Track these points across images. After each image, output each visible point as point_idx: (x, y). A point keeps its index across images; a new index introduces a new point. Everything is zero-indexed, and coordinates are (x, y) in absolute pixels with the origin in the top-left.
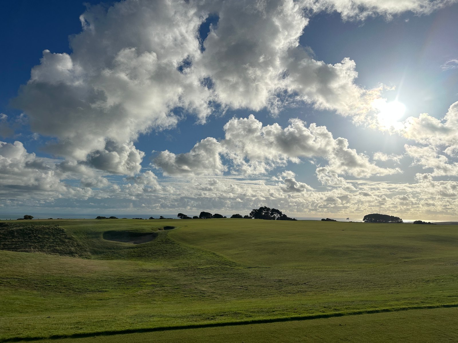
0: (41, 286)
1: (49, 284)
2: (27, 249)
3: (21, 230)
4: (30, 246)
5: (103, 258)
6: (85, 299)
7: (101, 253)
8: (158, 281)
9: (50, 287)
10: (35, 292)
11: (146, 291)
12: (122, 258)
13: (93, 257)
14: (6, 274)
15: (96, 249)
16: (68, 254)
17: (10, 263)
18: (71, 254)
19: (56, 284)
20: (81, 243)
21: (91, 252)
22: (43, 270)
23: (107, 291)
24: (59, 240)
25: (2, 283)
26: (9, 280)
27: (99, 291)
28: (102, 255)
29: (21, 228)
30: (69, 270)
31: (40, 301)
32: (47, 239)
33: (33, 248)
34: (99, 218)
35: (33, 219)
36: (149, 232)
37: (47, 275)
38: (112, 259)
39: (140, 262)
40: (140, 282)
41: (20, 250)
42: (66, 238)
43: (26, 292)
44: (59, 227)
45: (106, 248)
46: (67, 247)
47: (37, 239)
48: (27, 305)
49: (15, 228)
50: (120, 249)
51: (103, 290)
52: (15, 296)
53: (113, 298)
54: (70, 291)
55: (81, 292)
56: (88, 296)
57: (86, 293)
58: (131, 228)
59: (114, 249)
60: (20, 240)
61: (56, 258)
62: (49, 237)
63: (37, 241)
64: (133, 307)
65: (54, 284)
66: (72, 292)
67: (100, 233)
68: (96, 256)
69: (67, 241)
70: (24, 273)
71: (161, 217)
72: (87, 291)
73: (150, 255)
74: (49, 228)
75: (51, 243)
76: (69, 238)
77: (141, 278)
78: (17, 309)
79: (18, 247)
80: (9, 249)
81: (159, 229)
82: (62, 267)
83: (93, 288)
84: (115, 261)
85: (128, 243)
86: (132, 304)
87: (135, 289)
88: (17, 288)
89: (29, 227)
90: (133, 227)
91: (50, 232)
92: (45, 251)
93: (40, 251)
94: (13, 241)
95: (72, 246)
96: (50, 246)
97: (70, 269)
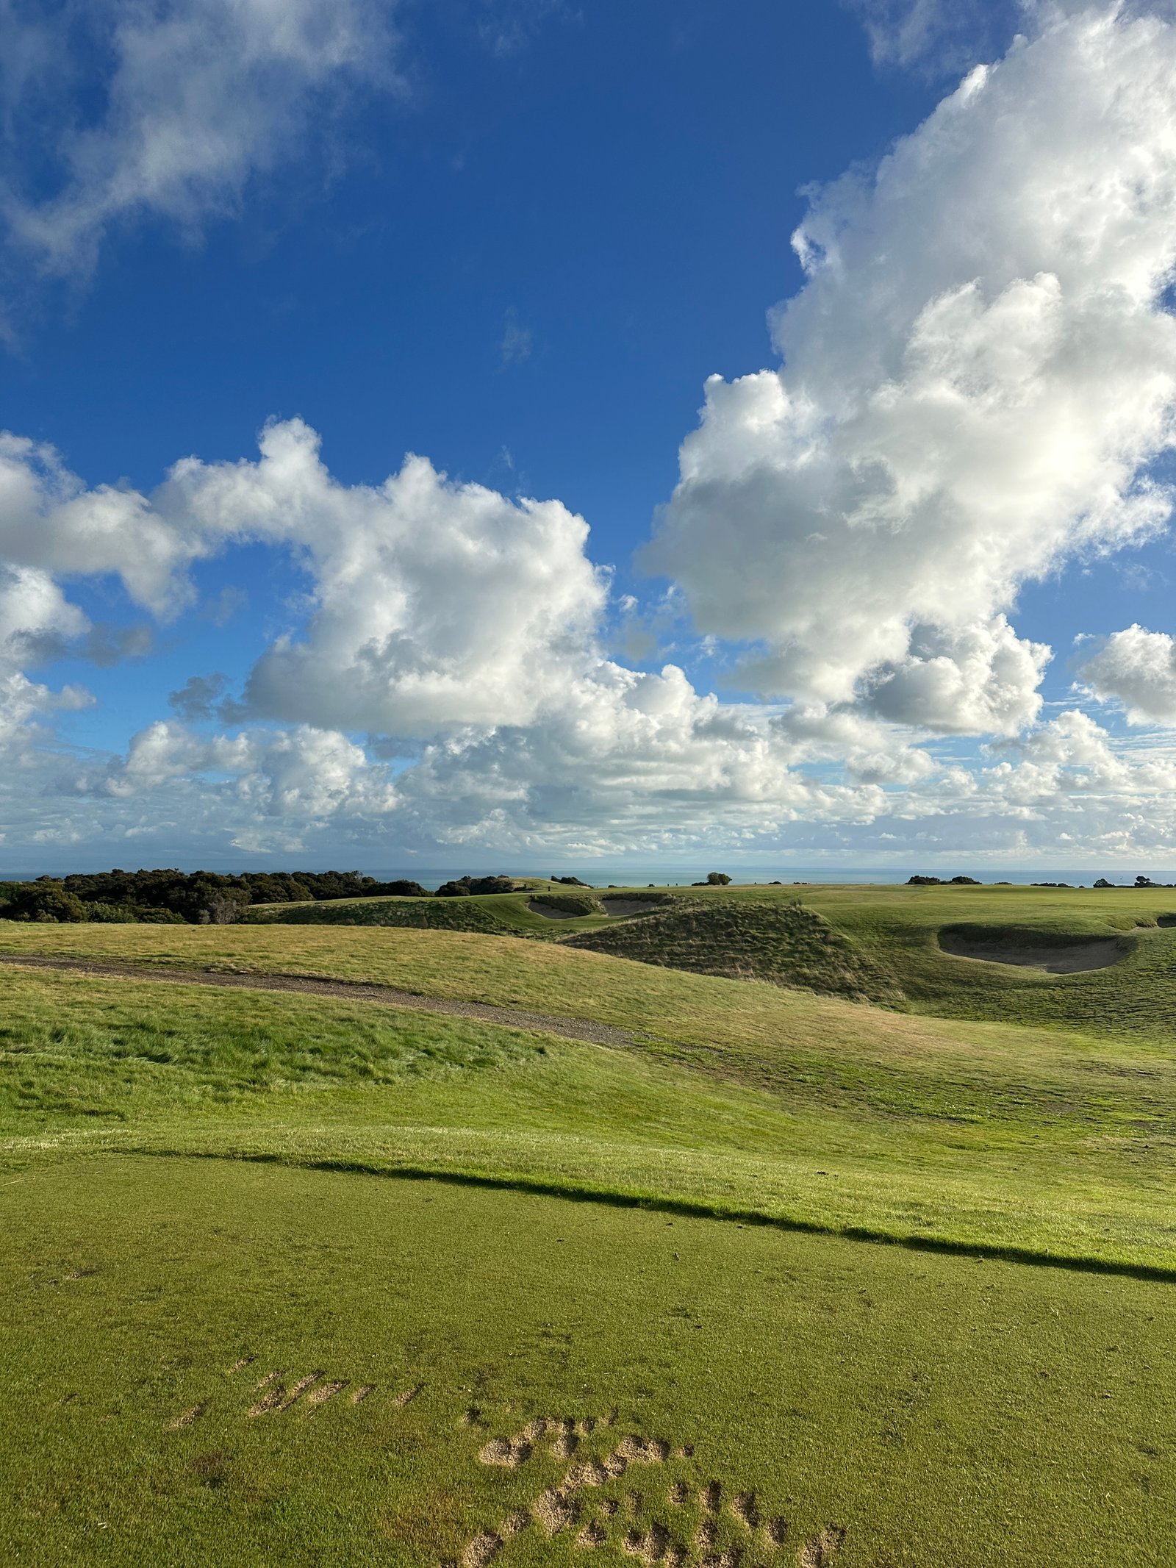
0: (780, 1079)
1: (801, 1077)
2: (726, 970)
3: (705, 914)
4: (734, 960)
5: (945, 1014)
6: (909, 1138)
7: (938, 995)
8: (1159, 1109)
9: (803, 1084)
10: (766, 1095)
11: (1118, 1140)
12: (1013, 1016)
13: (914, 1007)
14: (688, 1034)
15: (920, 981)
16: (839, 990)
17: (694, 1006)
18: (846, 991)
19: (821, 1080)
20: (871, 961)
21: (906, 991)
22: (778, 1033)
23: (977, 1122)
24: (806, 948)
25: (684, 1058)
26: (697, 1051)
27: (950, 1118)
28: (944, 1003)
29: (706, 908)
30: (850, 1042)
31: (784, 1124)
32: (775, 944)
33: (742, 967)
34: (916, 881)
35: (730, 883)
36: (1098, 932)
37: (789, 1048)
38: (978, 1019)
39: (1079, 1038)
40: (1088, 1105)
41: (710, 970)
42: (825, 941)
43: (744, 1092)
44: (804, 907)
45: (954, 981)
46: (831, 968)
47: (749, 942)
48: (752, 1130)
49: (690, 910)
50: (1003, 989)
51: (963, 1116)
52: (718, 1100)
53: (1001, 1149)
54: (862, 1105)
55: (894, 1113)
56: (918, 1128)
57: (911, 1120)
58: (1030, 915)
59: (981, 985)
60: (707, 943)
61: (807, 1002)
62: (779, 936)
63: (749, 948)
64: (1079, 1188)
65: (813, 1078)
66: (868, 1109)
67: (929, 930)
68: (924, 1006)
69: (829, 950)
70: (730, 1035)
71: (1139, 878)
72: (911, 1112)
73: (1115, 1015)
74: (775, 912)
75: (785, 956)
76: (834, 943)
77: (1091, 1092)
78: (730, 1135)
79: (704, 961)
80: (683, 966)
81: (1139, 925)
82: (826, 1028)
83: (929, 1106)
84: (989, 1027)
85: (1028, 968)
86: (1072, 1179)
87: (1075, 1130)
88: (719, 1075)
89: (726, 907)
90: (1038, 915)
91: (780, 921)
92: (773, 979)
93: (761, 976)
94: (691, 946)
95: (843, 967)
96: (784, 964)
97: (851, 1038)
